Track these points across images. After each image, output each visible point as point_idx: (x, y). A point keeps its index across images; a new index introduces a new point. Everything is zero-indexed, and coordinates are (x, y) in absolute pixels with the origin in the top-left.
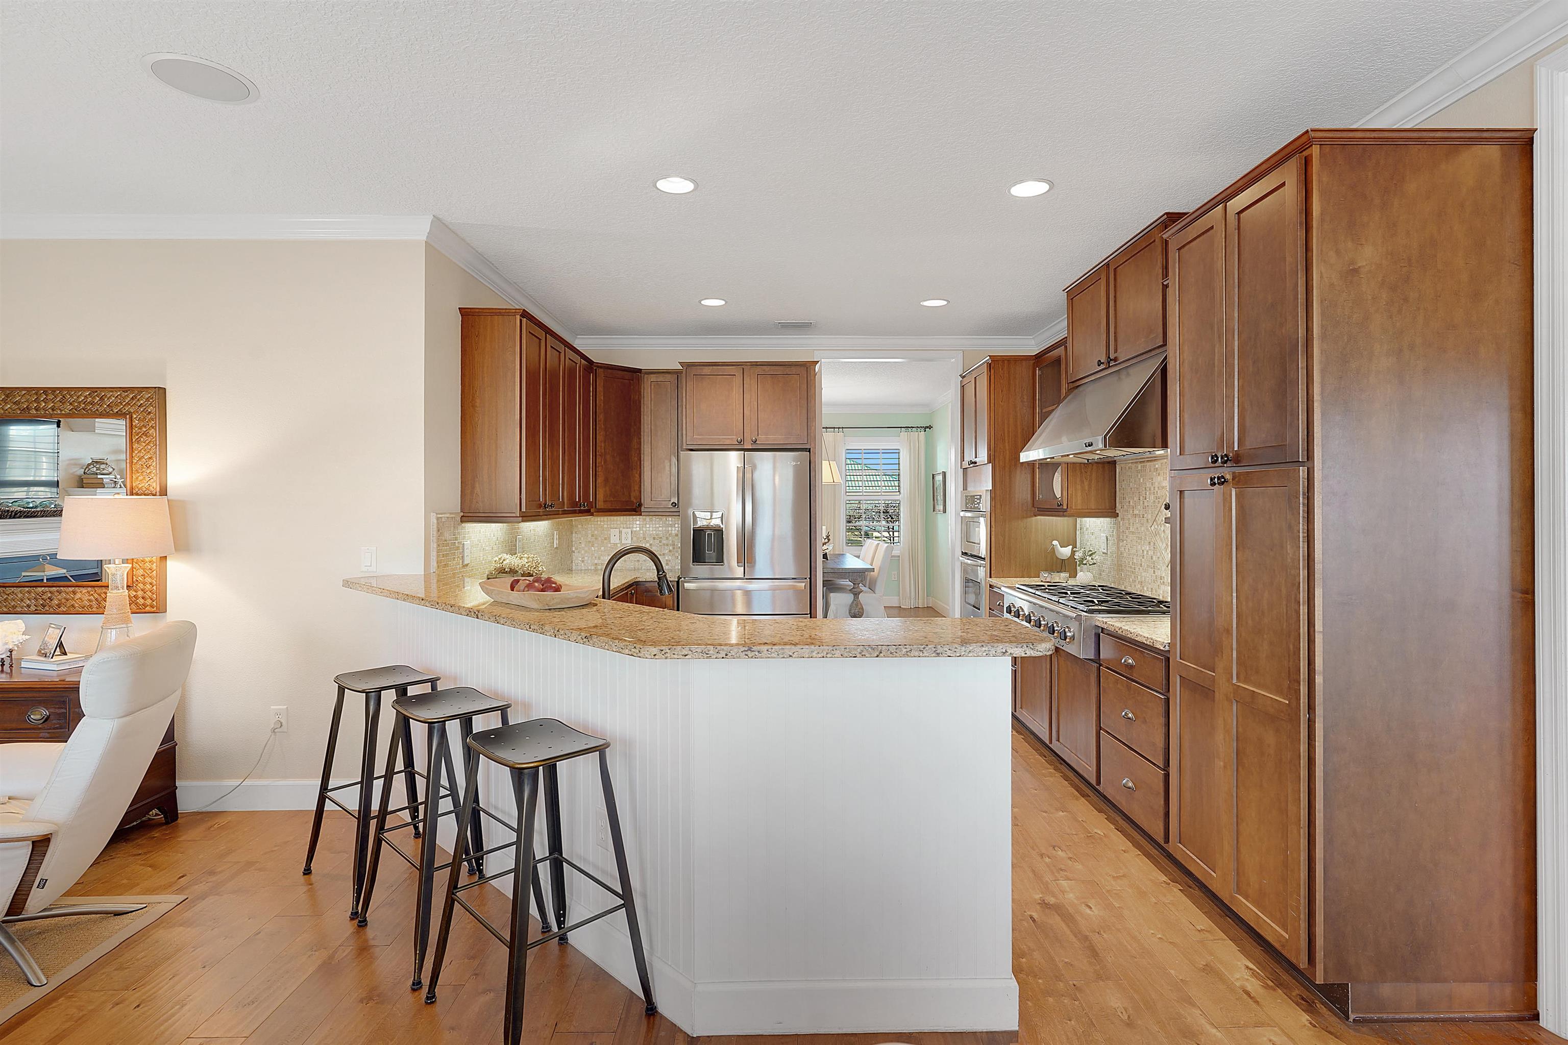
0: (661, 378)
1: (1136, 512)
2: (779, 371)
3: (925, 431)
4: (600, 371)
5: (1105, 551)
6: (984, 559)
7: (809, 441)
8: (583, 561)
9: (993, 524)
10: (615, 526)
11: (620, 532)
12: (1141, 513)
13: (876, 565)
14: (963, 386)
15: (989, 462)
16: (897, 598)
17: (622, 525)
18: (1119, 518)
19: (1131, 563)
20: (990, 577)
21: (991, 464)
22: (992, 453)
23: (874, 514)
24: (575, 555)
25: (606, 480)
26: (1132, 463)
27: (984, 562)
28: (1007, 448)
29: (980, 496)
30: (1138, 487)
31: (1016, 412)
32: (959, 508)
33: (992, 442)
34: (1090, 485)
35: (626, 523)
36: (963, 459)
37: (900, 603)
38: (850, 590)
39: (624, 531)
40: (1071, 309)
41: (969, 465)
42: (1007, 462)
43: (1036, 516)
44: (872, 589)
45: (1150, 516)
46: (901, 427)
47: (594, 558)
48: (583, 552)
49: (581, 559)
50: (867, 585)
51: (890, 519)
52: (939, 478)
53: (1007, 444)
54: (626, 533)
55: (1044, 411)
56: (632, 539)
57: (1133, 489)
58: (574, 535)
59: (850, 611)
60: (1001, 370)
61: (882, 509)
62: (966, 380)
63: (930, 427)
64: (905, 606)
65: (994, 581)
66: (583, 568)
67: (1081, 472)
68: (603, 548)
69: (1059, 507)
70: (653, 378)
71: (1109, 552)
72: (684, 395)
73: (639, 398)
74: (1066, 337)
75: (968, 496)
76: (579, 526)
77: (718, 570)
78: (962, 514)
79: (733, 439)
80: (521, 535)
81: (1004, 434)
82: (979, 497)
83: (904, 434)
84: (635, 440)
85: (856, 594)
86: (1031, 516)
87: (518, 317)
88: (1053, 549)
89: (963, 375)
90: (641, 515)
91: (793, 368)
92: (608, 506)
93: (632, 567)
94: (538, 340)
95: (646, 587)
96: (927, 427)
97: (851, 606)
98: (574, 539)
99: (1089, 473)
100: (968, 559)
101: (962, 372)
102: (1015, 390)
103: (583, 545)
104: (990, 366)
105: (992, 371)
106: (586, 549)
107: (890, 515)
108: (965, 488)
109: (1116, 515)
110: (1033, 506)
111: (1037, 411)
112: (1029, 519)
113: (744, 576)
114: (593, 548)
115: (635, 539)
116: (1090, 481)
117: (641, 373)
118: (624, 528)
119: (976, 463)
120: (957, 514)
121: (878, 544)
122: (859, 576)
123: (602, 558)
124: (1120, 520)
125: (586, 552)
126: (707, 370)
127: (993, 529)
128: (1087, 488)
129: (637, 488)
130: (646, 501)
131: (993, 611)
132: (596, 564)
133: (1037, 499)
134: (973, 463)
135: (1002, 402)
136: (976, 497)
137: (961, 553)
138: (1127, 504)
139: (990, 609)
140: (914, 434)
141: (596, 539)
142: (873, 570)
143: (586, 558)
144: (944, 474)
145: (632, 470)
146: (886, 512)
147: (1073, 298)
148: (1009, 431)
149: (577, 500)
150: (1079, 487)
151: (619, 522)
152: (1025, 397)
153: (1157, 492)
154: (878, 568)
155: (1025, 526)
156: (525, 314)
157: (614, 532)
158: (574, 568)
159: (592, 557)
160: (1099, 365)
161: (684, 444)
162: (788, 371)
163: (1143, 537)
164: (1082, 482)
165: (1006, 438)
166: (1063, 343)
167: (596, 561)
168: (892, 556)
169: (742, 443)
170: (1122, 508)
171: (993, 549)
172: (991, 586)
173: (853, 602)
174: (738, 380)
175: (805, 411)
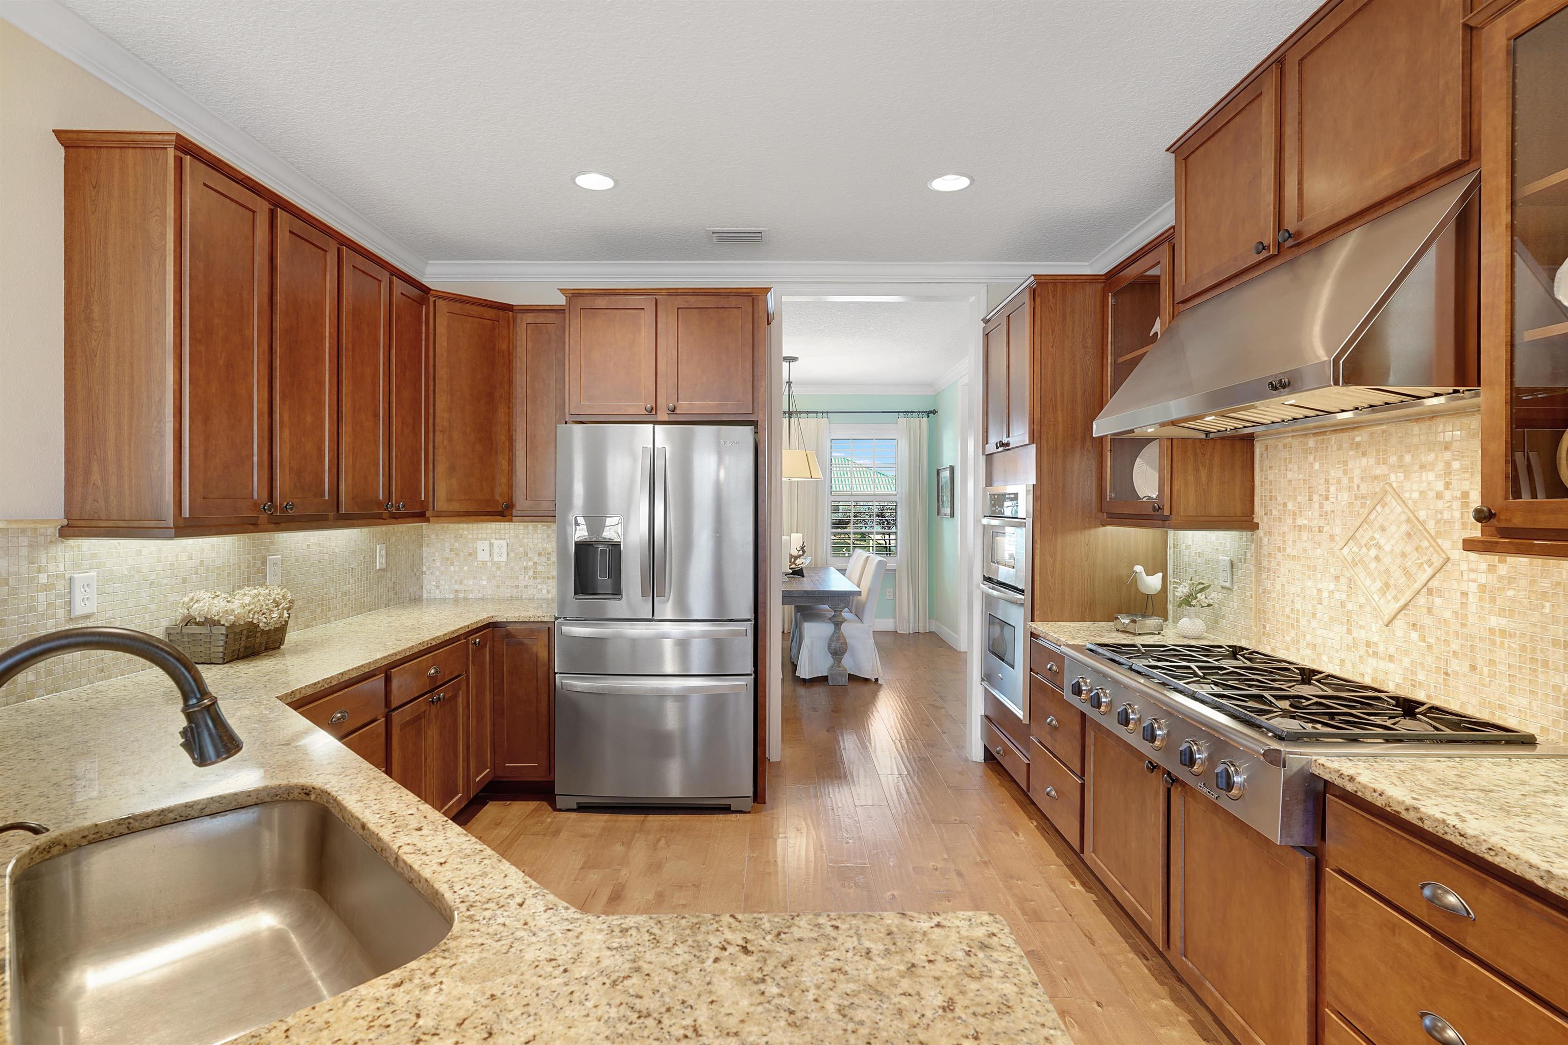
0: (541, 318)
1: (1301, 521)
2: (711, 302)
3: (928, 417)
4: (440, 303)
5: (1228, 585)
6: (1023, 591)
7: (756, 410)
8: (438, 587)
9: (1037, 537)
10: (484, 536)
11: (491, 545)
12: (1316, 523)
13: (864, 588)
14: (987, 334)
15: (1032, 440)
16: (891, 621)
17: (493, 535)
18: (1260, 532)
19: (1288, 610)
20: (1032, 620)
21: (1035, 445)
22: (1036, 428)
23: (867, 517)
24: (427, 578)
25: (452, 469)
26: (1293, 436)
27: (1023, 597)
28: (1060, 419)
29: (1016, 495)
30: (1308, 478)
31: (1074, 364)
32: (981, 515)
33: (1037, 410)
34: (1210, 476)
35: (499, 533)
36: (986, 441)
37: (896, 627)
38: (830, 619)
39: (496, 543)
40: (1184, 176)
41: (997, 448)
42: (1060, 441)
43: (1104, 525)
44: (859, 616)
45: (1337, 530)
46: (899, 412)
47: (453, 581)
48: (437, 573)
49: (434, 583)
50: (853, 611)
51: (885, 524)
52: (946, 474)
53: (1059, 413)
54: (500, 547)
55: (1121, 360)
56: (508, 555)
57: (1293, 482)
58: (424, 549)
59: (829, 648)
60: (1051, 298)
61: (876, 510)
62: (991, 325)
63: (934, 412)
64: (903, 630)
65: (1040, 627)
66: (438, 597)
67: (1196, 455)
68: (466, 568)
69: (1156, 513)
70: (529, 318)
71: (1236, 587)
72: (567, 340)
73: (509, 347)
74: (1174, 227)
75: (994, 495)
76: (433, 537)
77: (615, 607)
78: (985, 521)
79: (638, 407)
80: (280, 554)
81: (1056, 397)
82: (1013, 496)
83: (902, 420)
84: (502, 410)
85: (838, 625)
86: (1096, 527)
87: (171, 152)
88: (1134, 580)
89: (988, 318)
90: (511, 521)
91: (732, 299)
92: (456, 507)
93: (508, 595)
94: (251, 214)
95: (508, 630)
96: (931, 412)
97: (831, 640)
98: (425, 555)
99: (1207, 456)
100: (992, 589)
101: (986, 315)
102: (1073, 330)
103: (438, 564)
104: (1034, 293)
105: (1038, 300)
106: (443, 569)
107: (886, 519)
108: (989, 482)
109: (1254, 527)
110: (1101, 510)
111: (1109, 360)
112: (1093, 532)
113: (653, 615)
114: (452, 568)
115: (512, 555)
116: (1210, 469)
117: (512, 311)
118: (496, 539)
119: (1008, 444)
120: (977, 521)
121: (868, 557)
122: (841, 599)
123: (465, 582)
124: (1262, 535)
125: (442, 573)
126: (601, 302)
127: (1038, 546)
128: (1204, 479)
129: (504, 480)
130: (521, 503)
131: (1037, 674)
132: (457, 591)
133: (1108, 499)
134: (1003, 445)
135: (1052, 347)
136: (1007, 496)
137: (982, 578)
138: (1281, 507)
139: (1031, 670)
140: (915, 421)
141: (457, 554)
142: (859, 593)
143: (442, 582)
144: (952, 469)
145: (496, 453)
146: (881, 515)
147: (1188, 156)
148: (1063, 394)
149: (423, 499)
150: (1191, 479)
151: (489, 531)
152: (1089, 341)
153: (1358, 486)
154: (867, 590)
155: (1087, 541)
156: (185, 147)
157: (483, 545)
158: (425, 596)
159: (450, 581)
160: (1259, 253)
161: (567, 415)
162: (723, 302)
163: (1318, 567)
164: (1197, 470)
165: (1059, 405)
166: (1167, 239)
167: (456, 587)
168: (887, 570)
169: (654, 412)
170: (1266, 514)
171: (1037, 577)
172: (1032, 635)
173: (833, 635)
174: (647, 317)
175: (749, 365)
